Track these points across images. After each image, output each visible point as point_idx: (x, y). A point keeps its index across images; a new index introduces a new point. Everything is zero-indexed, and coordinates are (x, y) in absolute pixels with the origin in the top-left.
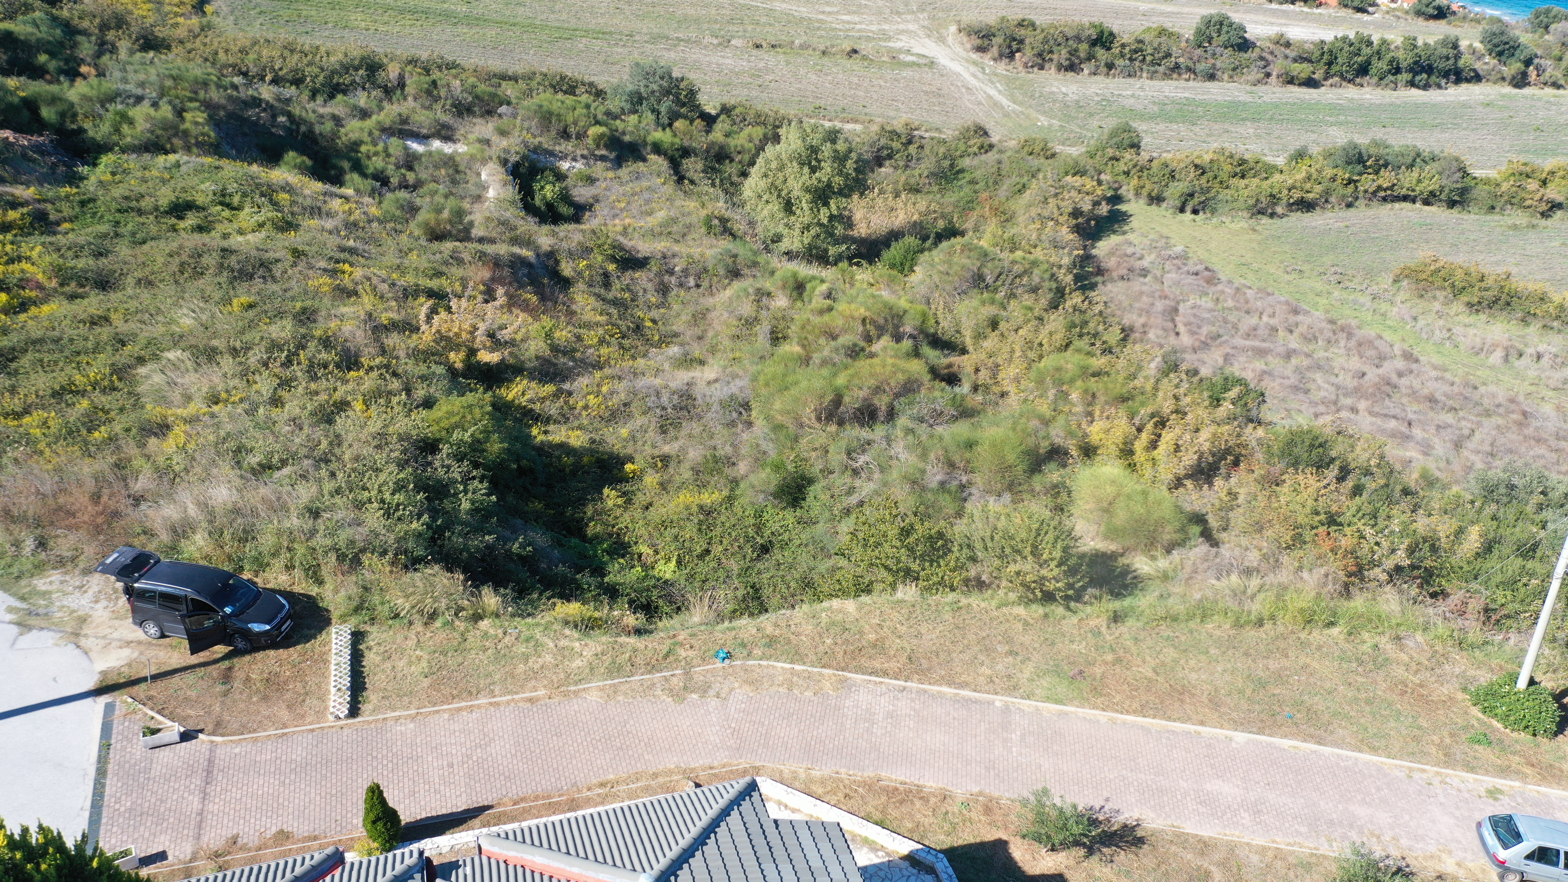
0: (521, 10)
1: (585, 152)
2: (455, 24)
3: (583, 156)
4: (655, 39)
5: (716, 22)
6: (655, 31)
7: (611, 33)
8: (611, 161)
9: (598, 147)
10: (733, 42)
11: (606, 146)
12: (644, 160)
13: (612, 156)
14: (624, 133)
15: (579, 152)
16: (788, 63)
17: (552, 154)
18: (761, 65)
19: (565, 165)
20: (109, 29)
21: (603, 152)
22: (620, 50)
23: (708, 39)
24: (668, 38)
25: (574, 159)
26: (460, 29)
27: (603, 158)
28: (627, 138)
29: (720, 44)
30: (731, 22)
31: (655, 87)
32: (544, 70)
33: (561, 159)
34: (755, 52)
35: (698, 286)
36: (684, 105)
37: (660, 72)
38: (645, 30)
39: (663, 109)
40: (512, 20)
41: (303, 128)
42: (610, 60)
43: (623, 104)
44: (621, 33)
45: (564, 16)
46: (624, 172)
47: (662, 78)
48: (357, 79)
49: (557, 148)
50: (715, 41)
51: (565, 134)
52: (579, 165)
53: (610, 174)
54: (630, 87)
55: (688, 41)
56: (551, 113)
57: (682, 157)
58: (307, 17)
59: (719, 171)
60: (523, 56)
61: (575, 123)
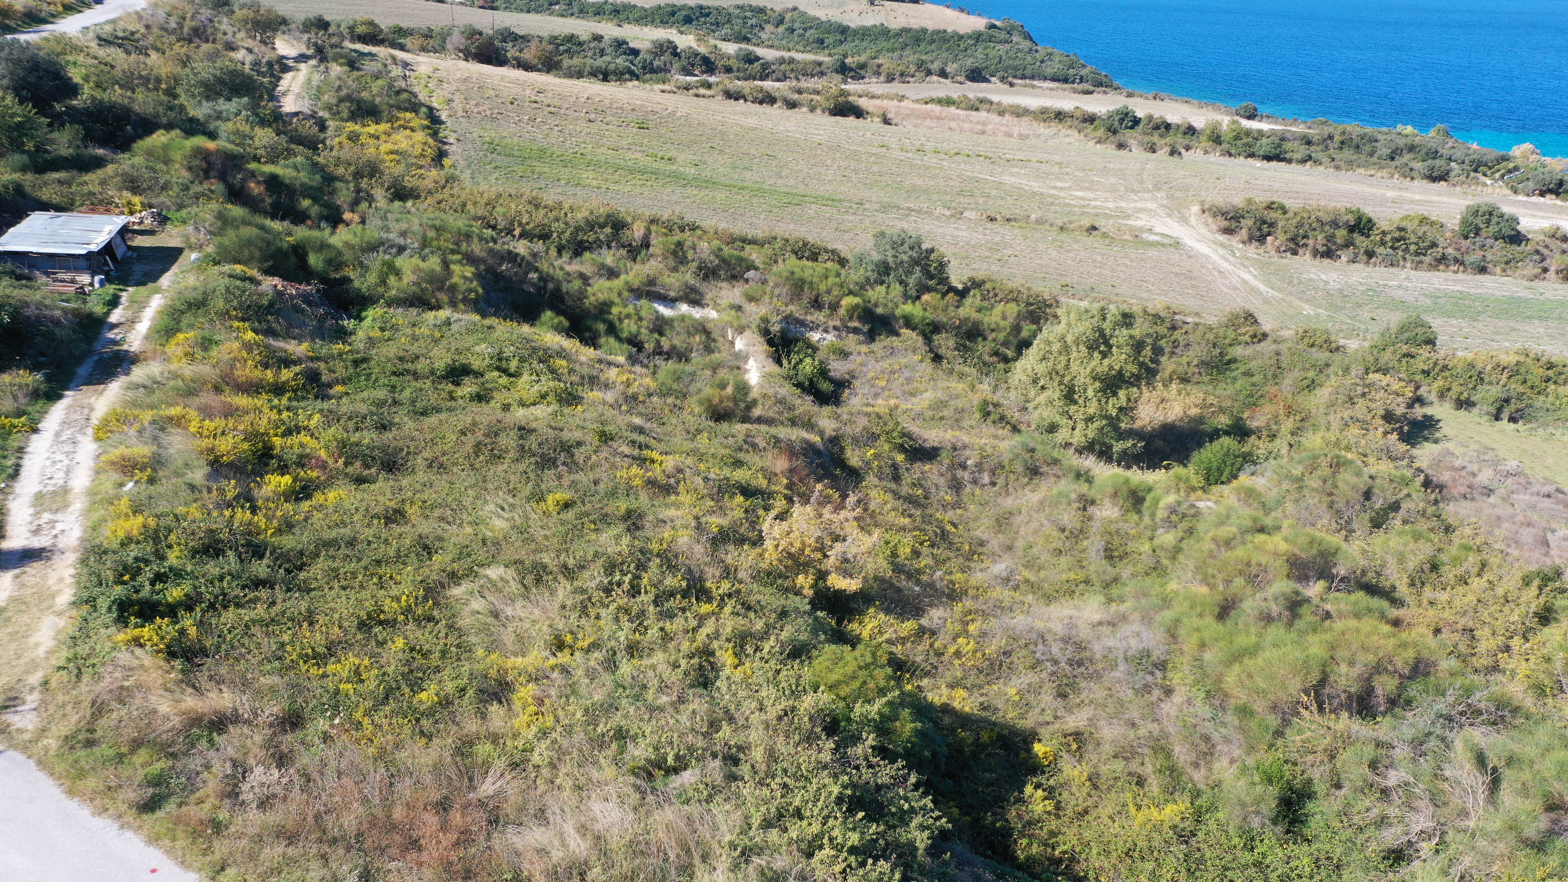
0: (748, 175)
1: (838, 323)
2: (685, 186)
3: (835, 328)
4: (885, 208)
5: (946, 193)
6: (885, 200)
7: (840, 201)
8: (864, 334)
9: (851, 318)
10: (966, 214)
11: (860, 318)
12: (897, 334)
13: (866, 328)
14: (876, 305)
15: (831, 323)
16: (1025, 238)
17: (802, 323)
18: (998, 239)
19: (815, 337)
20: (362, 177)
21: (855, 324)
22: (851, 218)
23: (939, 210)
24: (899, 208)
25: (826, 331)
26: (690, 191)
27: (855, 331)
28: (880, 310)
29: (953, 216)
30: (961, 193)
31: (905, 258)
32: (787, 236)
33: (812, 329)
34: (989, 225)
35: (994, 484)
36: (931, 277)
37: (908, 242)
38: (874, 199)
39: (912, 281)
40: (740, 184)
41: (551, 286)
42: (842, 227)
43: (869, 274)
44: (850, 201)
45: (792, 182)
46: (877, 346)
47: (912, 248)
48: (602, 237)
49: (809, 318)
50: (947, 213)
51: (817, 304)
52: (830, 337)
53: (864, 348)
54: (876, 257)
55: (919, 212)
56: (803, 281)
57: (932, 332)
58: (540, 173)
59: (970, 349)
60: (756, 221)
61: (828, 292)
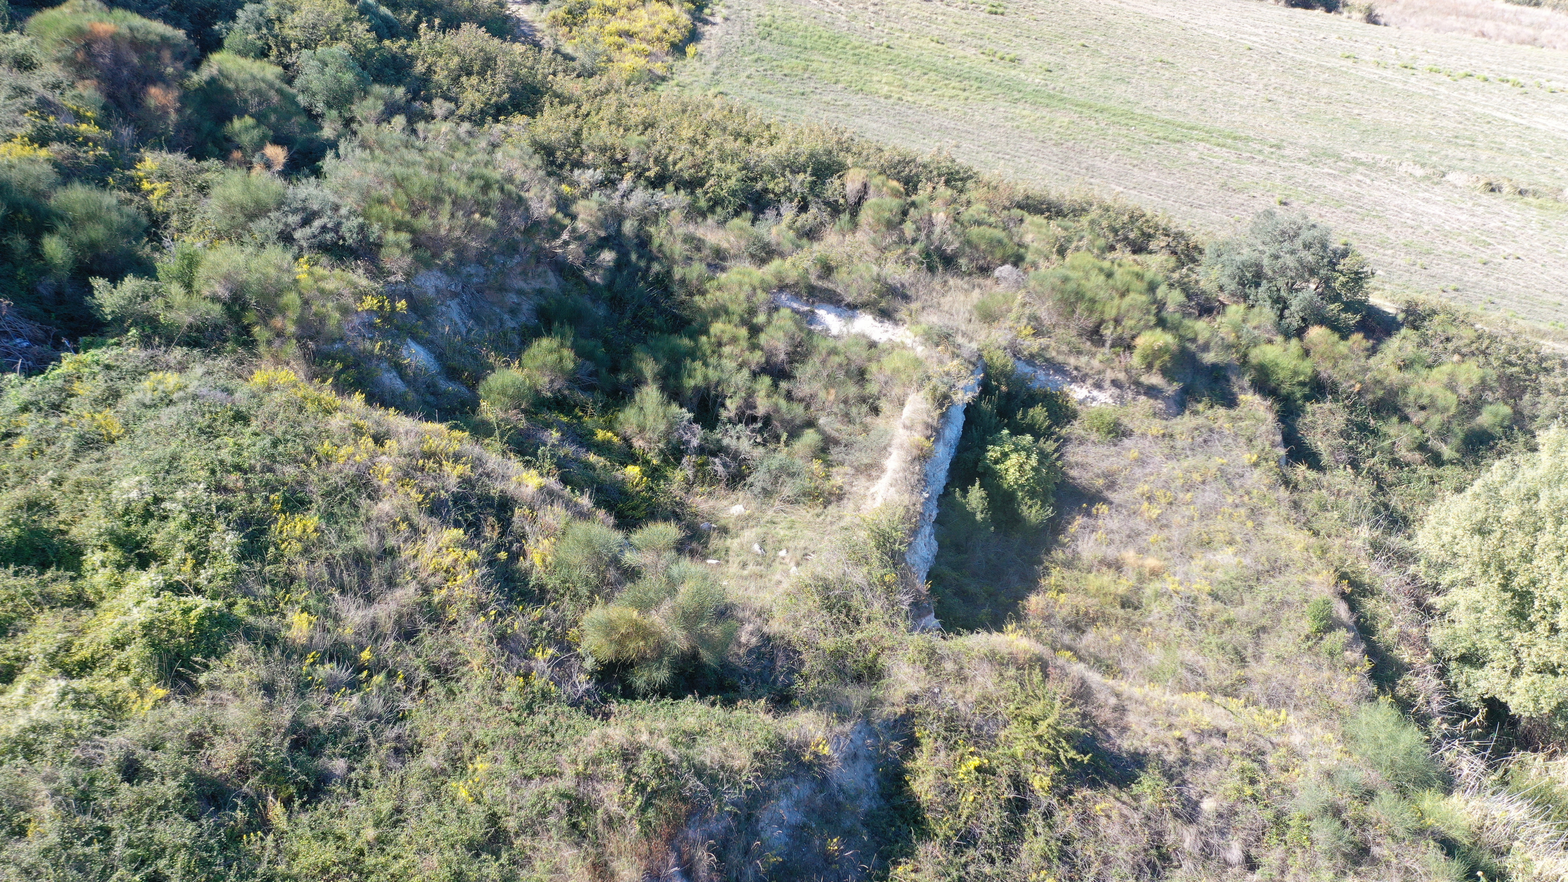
0: (1120, 89)
1: (1122, 376)
2: (1016, 101)
3: (1115, 383)
5: (1427, 138)
7: (1247, 139)
8: (1166, 399)
9: (1149, 367)
10: (1448, 177)
11: (1165, 372)
12: (1230, 402)
13: (1172, 389)
14: (1206, 348)
15: (1109, 375)
16: (1545, 226)
17: (1060, 369)
18: (1494, 223)
19: (1077, 393)
21: (1155, 379)
22: (1254, 169)
23: (1407, 167)
26: (1021, 110)
27: (1152, 392)
30: (1454, 140)
31: (1290, 261)
34: (1487, 198)
39: (1296, 304)
40: (1100, 104)
42: (1232, 184)
43: (1224, 280)
44: (1263, 141)
45: (1183, 105)
46: (1184, 423)
47: (1307, 246)
49: (1072, 361)
50: (1419, 172)
51: (1095, 335)
53: (1157, 427)
54: (1246, 254)
55: (1371, 167)
56: (1079, 296)
57: (1307, 398)
60: (1098, 162)
